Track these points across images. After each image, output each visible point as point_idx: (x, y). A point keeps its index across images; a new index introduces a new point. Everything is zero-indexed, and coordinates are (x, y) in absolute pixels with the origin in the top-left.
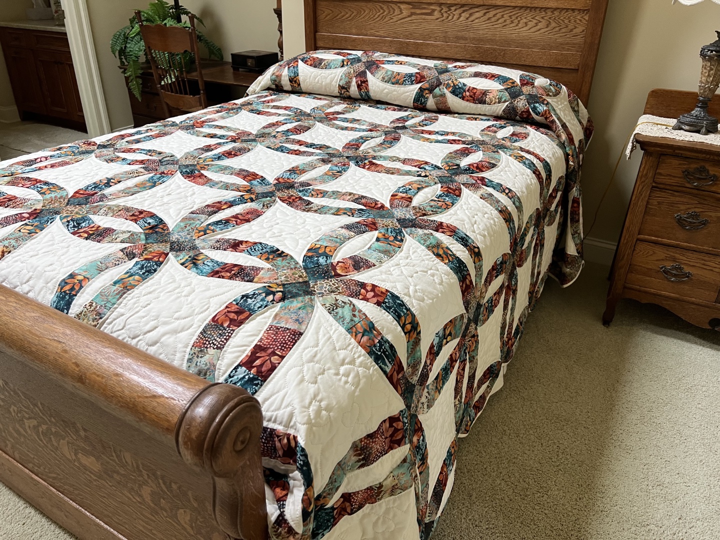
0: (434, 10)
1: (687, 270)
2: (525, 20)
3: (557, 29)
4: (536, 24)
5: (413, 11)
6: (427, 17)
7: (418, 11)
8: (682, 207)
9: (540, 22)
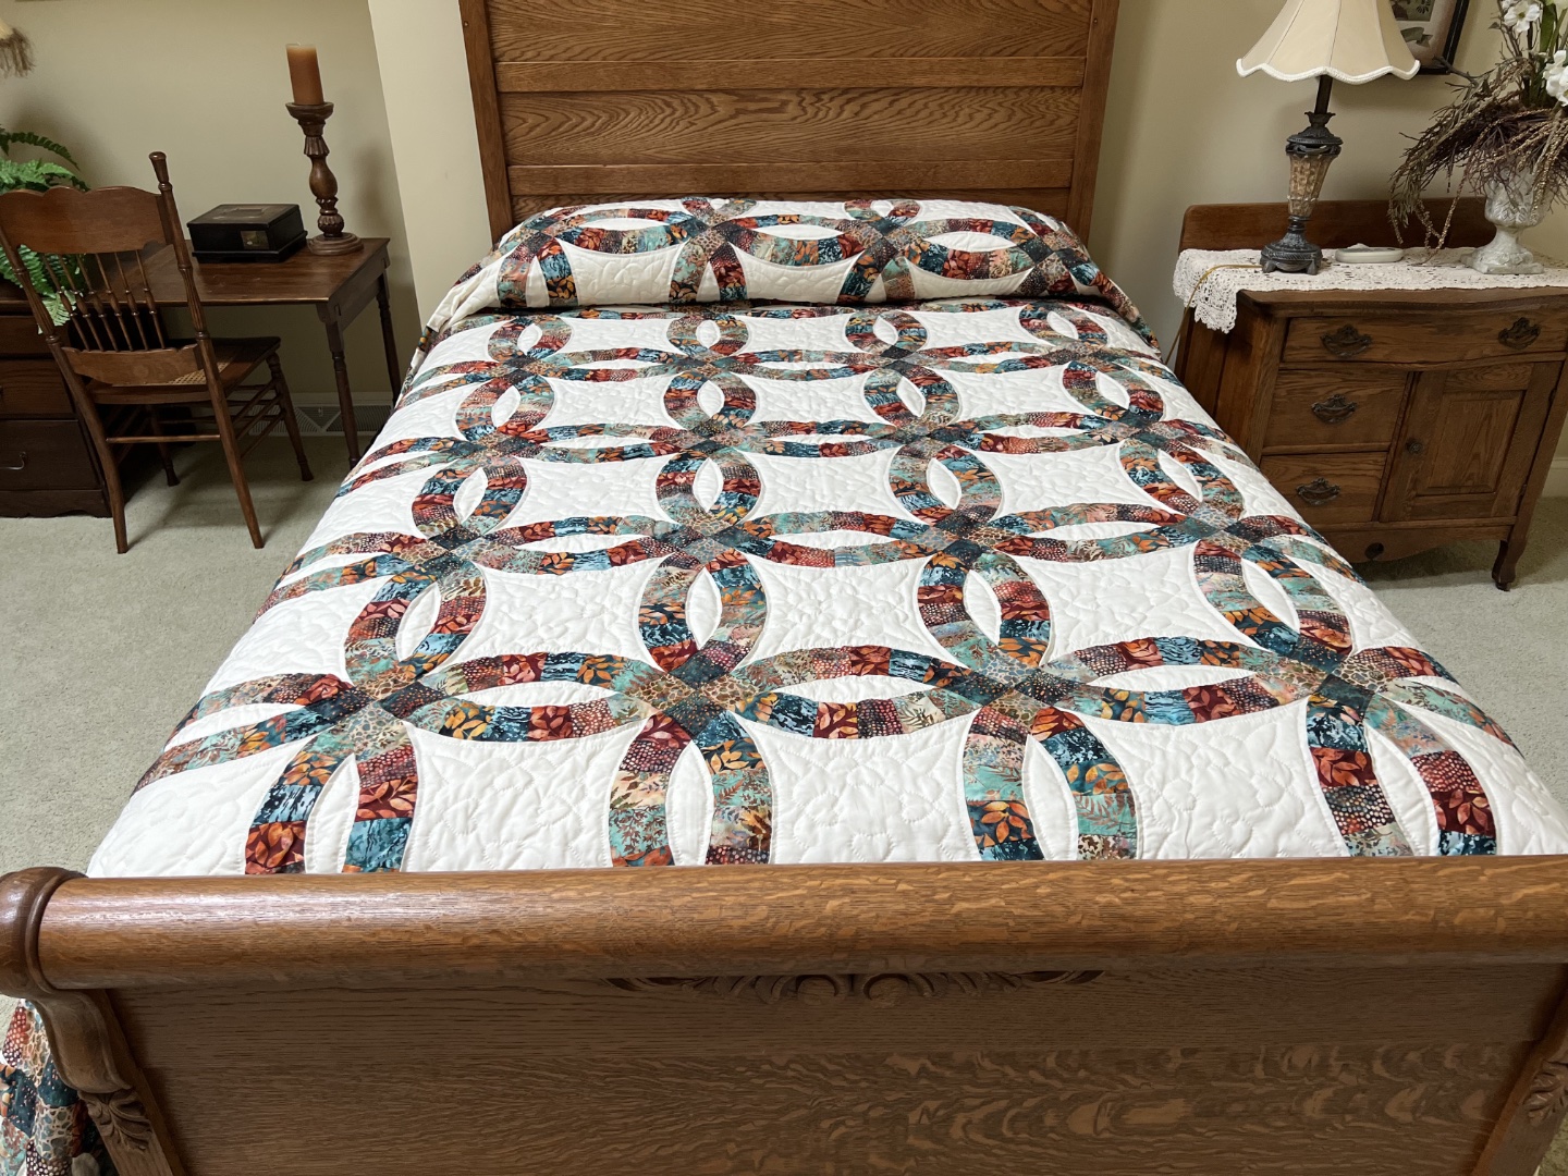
0: (785, 103)
1: (1332, 483)
2: (967, 110)
3: (1027, 122)
4: (990, 116)
5: (740, 106)
6: (772, 116)
7: (752, 106)
8: (1321, 392)
9: (996, 111)
